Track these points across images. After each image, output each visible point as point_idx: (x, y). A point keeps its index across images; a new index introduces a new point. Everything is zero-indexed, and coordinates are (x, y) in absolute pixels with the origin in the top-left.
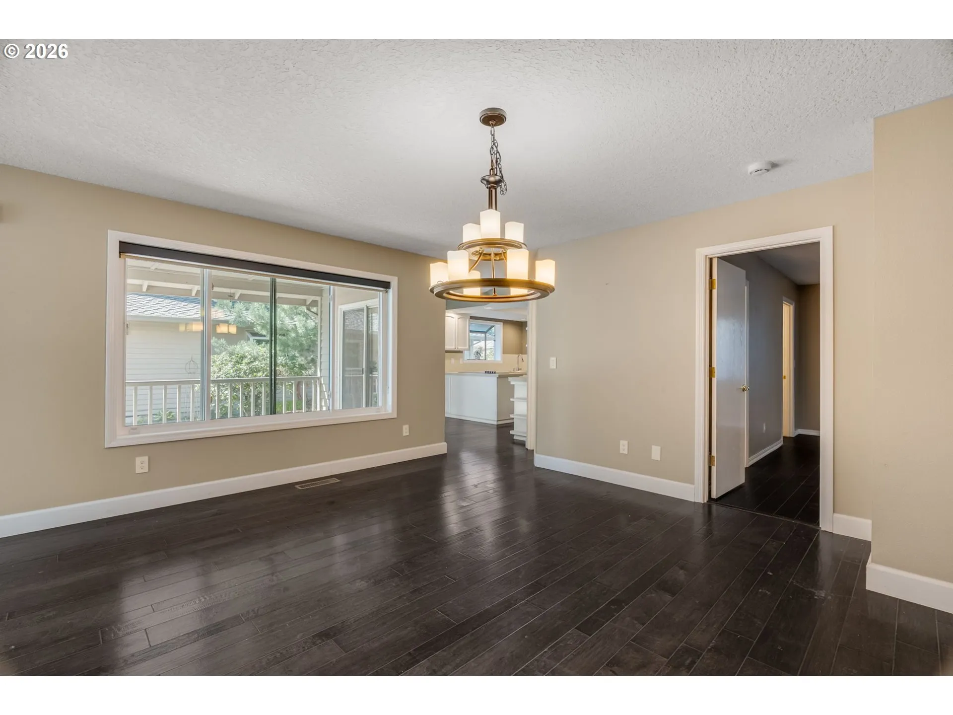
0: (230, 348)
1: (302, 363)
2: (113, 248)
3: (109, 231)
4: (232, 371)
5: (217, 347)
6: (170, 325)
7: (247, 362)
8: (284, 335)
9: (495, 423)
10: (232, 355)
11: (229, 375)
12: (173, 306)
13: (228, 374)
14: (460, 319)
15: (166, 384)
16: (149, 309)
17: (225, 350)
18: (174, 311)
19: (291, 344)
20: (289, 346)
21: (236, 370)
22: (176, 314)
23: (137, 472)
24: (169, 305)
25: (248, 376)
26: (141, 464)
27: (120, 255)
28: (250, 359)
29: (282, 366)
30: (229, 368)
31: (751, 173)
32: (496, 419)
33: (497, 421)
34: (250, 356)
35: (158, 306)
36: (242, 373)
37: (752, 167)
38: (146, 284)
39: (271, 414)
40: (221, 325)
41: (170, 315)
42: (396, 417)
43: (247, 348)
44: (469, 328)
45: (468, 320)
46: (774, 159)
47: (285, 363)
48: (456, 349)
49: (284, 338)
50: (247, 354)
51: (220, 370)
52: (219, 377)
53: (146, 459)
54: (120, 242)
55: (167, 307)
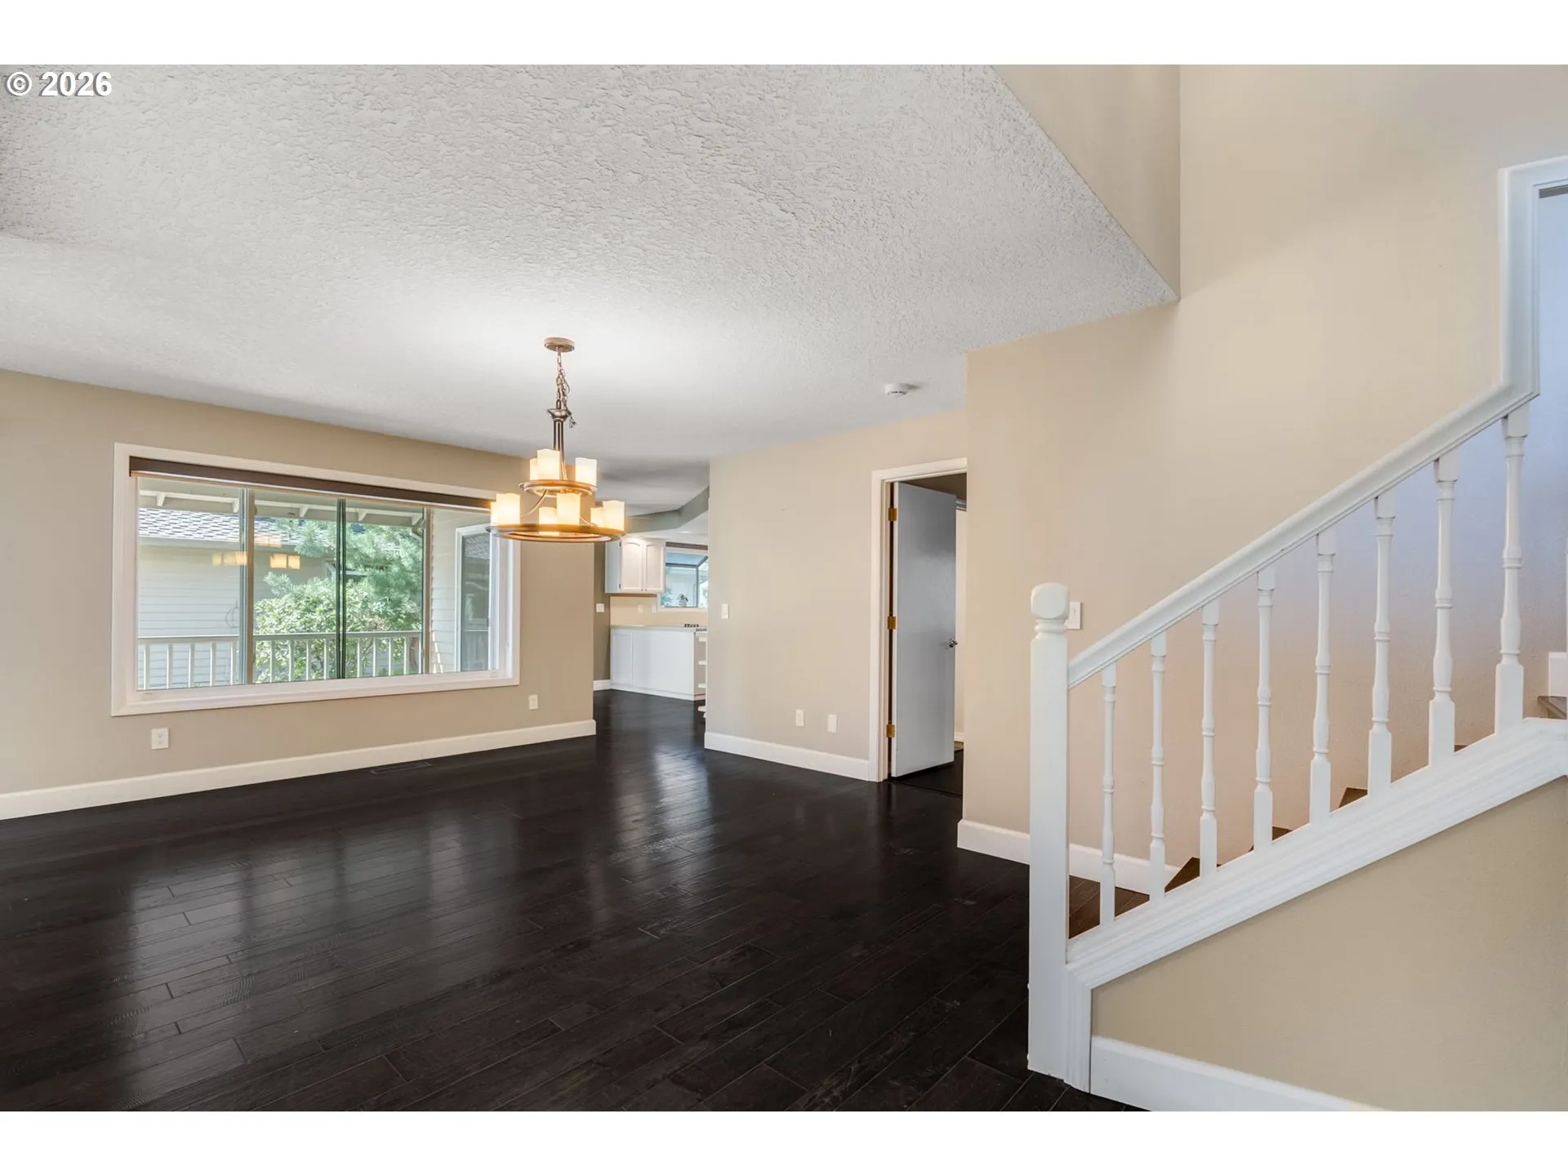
0: (296, 589)
1: (413, 611)
2: (121, 465)
3: (116, 445)
4: (298, 624)
5: (276, 587)
6: (200, 552)
7: (322, 609)
8: (381, 568)
9: (692, 699)
10: (299, 599)
11: (293, 630)
12: (206, 522)
13: (292, 628)
14: (649, 548)
15: (194, 640)
16: (167, 527)
17: (289, 591)
18: (208, 530)
19: (392, 581)
20: (389, 586)
21: (305, 623)
22: (210, 534)
23: (154, 748)
24: (199, 519)
25: (324, 630)
26: (159, 738)
27: (130, 472)
28: (328, 605)
29: (379, 615)
30: (294, 620)
31: (889, 394)
32: (693, 693)
33: (695, 695)
34: (328, 601)
35: (180, 523)
36: (315, 627)
37: (888, 388)
38: (162, 496)
39: (339, 678)
40: (276, 556)
41: (202, 536)
42: (518, 683)
43: (323, 589)
44: (664, 560)
45: (662, 548)
46: (909, 381)
47: (384, 612)
48: (644, 592)
49: (382, 573)
50: (323, 598)
51: (280, 623)
52: (279, 632)
53: (165, 731)
54: (131, 457)
55: (195, 523)
